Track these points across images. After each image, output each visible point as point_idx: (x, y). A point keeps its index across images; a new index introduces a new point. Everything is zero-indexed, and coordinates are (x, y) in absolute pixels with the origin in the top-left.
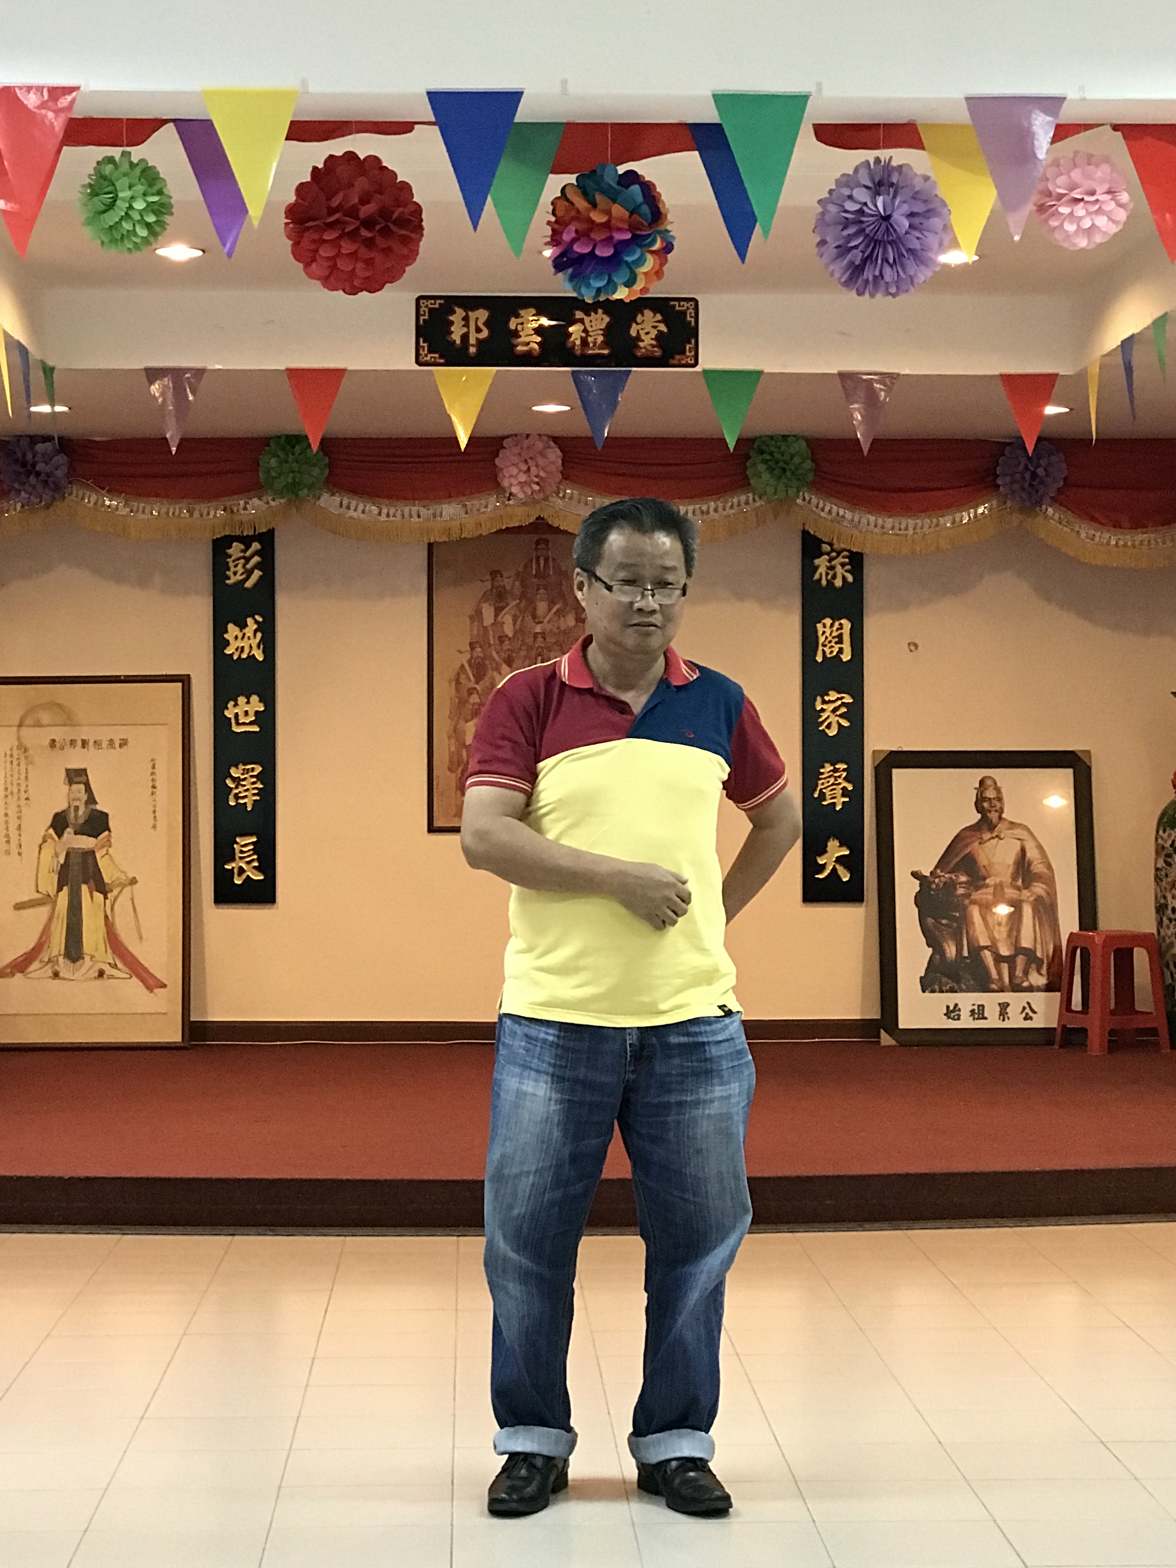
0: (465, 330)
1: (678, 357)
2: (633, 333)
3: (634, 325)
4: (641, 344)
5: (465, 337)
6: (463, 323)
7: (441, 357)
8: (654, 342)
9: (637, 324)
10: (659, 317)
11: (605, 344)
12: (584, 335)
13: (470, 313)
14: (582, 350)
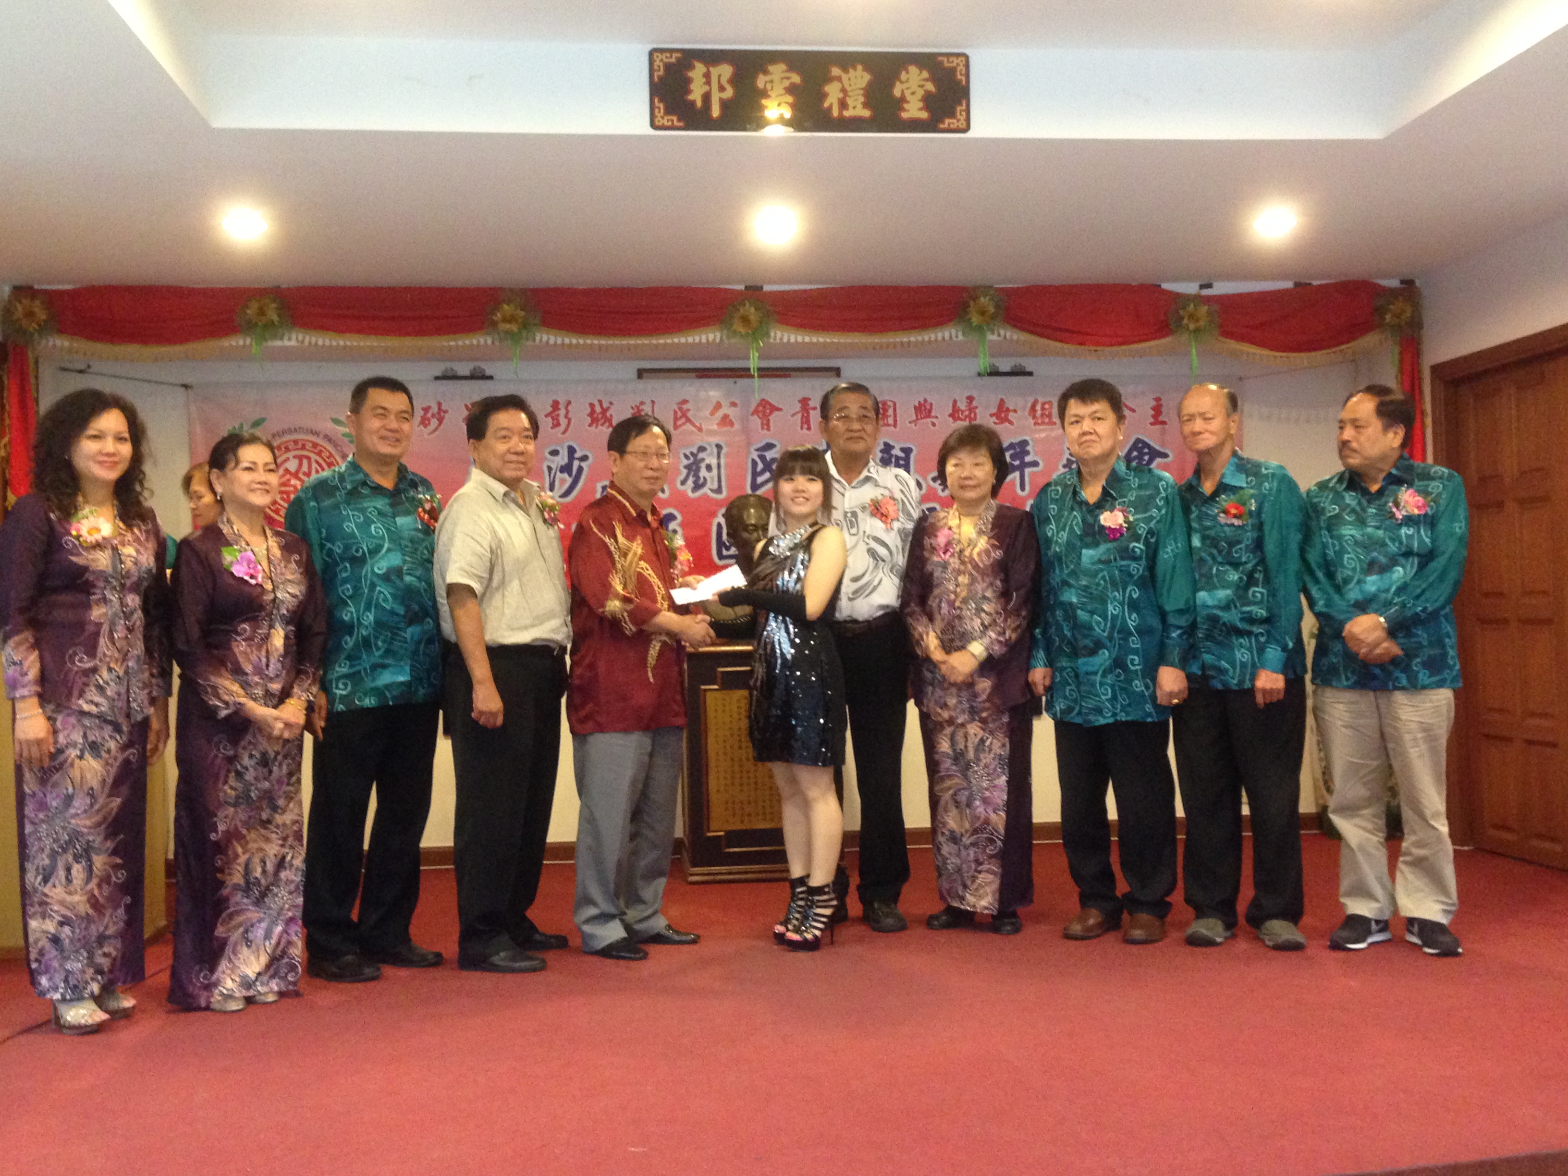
0: (707, 88)
1: (947, 121)
2: (897, 92)
3: (898, 83)
4: (906, 106)
5: (707, 97)
6: (704, 80)
7: (679, 120)
8: (921, 105)
9: (902, 82)
10: (925, 74)
11: (866, 105)
12: (841, 95)
13: (711, 69)
14: (840, 112)
